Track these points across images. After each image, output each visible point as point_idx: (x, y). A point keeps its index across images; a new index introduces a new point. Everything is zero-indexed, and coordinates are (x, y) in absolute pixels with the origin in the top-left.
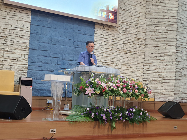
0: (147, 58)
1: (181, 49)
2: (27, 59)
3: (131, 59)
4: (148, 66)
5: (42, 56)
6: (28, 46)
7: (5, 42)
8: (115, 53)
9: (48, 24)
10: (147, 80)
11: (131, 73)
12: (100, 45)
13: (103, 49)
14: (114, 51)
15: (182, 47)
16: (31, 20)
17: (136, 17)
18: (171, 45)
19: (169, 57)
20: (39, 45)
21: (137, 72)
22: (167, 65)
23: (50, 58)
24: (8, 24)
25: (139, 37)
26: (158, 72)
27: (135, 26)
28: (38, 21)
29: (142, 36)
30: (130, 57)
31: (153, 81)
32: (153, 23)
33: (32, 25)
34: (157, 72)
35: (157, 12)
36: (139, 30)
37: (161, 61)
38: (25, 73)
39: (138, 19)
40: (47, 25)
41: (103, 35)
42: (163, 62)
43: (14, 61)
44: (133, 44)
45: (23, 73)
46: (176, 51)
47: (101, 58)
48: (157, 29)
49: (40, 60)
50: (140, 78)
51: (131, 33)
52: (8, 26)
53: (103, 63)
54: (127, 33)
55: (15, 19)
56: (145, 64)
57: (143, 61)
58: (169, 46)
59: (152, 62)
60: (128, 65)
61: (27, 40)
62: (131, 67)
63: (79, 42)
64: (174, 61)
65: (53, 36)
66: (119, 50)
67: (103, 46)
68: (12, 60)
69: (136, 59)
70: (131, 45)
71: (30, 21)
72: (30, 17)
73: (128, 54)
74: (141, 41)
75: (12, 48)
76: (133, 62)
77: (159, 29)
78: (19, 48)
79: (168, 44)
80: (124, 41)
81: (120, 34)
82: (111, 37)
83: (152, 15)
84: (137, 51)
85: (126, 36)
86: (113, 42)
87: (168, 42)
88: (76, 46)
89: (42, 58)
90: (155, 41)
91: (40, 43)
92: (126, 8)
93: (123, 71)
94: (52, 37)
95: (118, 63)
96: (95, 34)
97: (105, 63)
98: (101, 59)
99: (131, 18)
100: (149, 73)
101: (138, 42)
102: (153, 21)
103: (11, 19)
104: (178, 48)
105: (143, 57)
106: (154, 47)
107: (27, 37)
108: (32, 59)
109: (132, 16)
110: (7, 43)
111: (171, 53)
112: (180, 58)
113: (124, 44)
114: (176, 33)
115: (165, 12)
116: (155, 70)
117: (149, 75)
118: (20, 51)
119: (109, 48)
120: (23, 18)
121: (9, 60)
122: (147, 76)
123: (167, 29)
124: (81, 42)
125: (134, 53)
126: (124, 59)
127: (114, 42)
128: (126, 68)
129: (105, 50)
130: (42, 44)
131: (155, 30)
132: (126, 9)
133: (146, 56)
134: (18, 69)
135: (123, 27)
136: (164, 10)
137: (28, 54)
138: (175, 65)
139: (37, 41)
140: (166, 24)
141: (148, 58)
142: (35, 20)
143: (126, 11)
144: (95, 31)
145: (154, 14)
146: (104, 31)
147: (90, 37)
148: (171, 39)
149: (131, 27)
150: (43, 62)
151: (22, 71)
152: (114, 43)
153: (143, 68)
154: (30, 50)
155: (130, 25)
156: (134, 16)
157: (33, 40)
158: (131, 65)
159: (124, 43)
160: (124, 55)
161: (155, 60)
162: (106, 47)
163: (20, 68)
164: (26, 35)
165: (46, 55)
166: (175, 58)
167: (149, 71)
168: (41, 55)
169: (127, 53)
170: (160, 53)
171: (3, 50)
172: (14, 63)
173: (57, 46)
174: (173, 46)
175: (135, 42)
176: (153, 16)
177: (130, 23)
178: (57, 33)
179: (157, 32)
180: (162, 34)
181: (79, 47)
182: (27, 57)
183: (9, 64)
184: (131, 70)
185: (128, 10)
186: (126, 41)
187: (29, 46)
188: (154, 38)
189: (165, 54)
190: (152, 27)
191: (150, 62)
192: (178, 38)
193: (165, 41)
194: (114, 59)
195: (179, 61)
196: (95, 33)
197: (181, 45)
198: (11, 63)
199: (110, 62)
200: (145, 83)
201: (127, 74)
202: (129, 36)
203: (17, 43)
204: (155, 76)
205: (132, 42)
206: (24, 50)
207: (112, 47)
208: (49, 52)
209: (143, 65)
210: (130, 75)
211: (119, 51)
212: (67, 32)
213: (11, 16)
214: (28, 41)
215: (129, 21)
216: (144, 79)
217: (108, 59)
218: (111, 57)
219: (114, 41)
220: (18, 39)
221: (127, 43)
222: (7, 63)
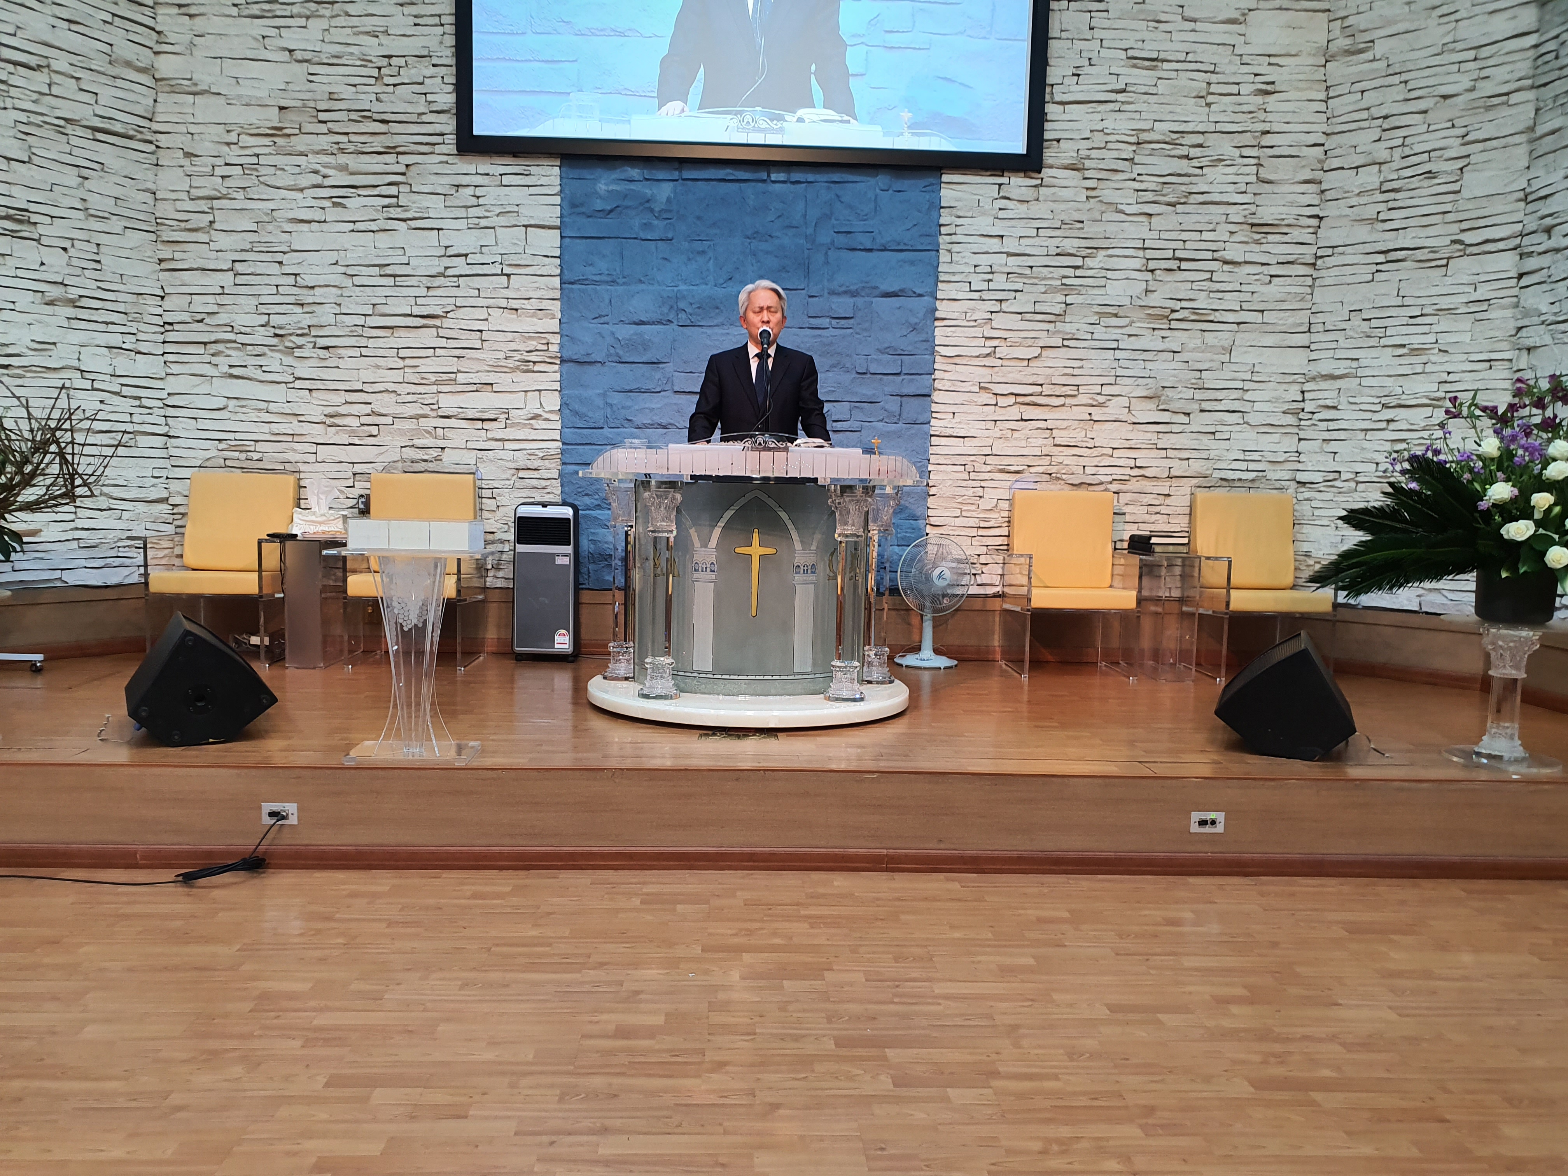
0: (1324, 346)
1: (1545, 260)
2: (550, 412)
3: (1204, 360)
4: (1326, 394)
5: (630, 391)
6: (554, 348)
7: (443, 342)
8: (1089, 336)
9: (656, 222)
10: (1318, 477)
11: (1206, 441)
12: (976, 295)
13: (999, 321)
14: (1075, 324)
15: (1552, 243)
16: (561, 217)
17: (1245, 89)
18: (1487, 241)
19: (1466, 324)
20: (610, 340)
21: (1251, 434)
22: (1451, 378)
23: (677, 396)
24: (450, 252)
25: (1266, 214)
26: (1392, 426)
27: (1237, 152)
28: (601, 214)
29: (1292, 204)
30: (1193, 350)
31: (1357, 483)
32: (1376, 112)
33: (567, 240)
34: (1383, 425)
35: (1401, 27)
36: (1263, 174)
37: (1416, 351)
38: (544, 483)
39: (1259, 99)
40: (647, 226)
41: (997, 241)
42: (1424, 359)
43: (487, 425)
44: (1215, 266)
45: (534, 483)
46: (1521, 276)
47: (989, 370)
48: (1399, 142)
49: (623, 411)
50: (1278, 467)
51: (1201, 198)
52: (447, 262)
53: (1002, 401)
54: (1173, 205)
55: (483, 223)
56: (1314, 379)
57: (1297, 362)
58: (1470, 250)
59: (1355, 364)
60: (1179, 398)
61: (546, 316)
62: (1206, 406)
63: (838, 294)
64: (1505, 345)
65: (685, 282)
66: (1116, 315)
67: (1001, 301)
68: (479, 424)
69: (1244, 357)
70: (1208, 275)
71: (558, 222)
72: (557, 200)
73: (1176, 333)
74: (1278, 238)
75: (475, 366)
76: (1216, 374)
77: (1408, 141)
78: (511, 363)
79: (1469, 238)
80: (1150, 254)
81: (1123, 217)
82: (1056, 242)
83: (1369, 55)
84: (1245, 306)
85: (1167, 220)
86: (1070, 272)
87: (1465, 225)
88: (825, 322)
89: (629, 403)
90: (1381, 226)
91: (613, 328)
92: (1168, 46)
93: (1139, 436)
94: (682, 287)
95: (1107, 390)
96: (941, 239)
97: (1012, 399)
98: (983, 375)
99: (1208, 105)
100: (1335, 436)
101: (1257, 248)
102: (1370, 98)
103: (462, 224)
104: (1530, 254)
105: (1303, 339)
106: (1374, 268)
107: (545, 304)
108: (576, 413)
109: (1214, 88)
110: (452, 344)
111: (1483, 292)
112: (1536, 320)
113: (1149, 276)
114: (1523, 150)
115: (1457, 16)
116: (1368, 415)
117: (1333, 446)
118: (519, 377)
119: (1038, 308)
120: (521, 209)
121: (464, 424)
122: (1321, 457)
123: (1463, 131)
124: (854, 294)
125: (1230, 317)
126: (1149, 365)
127: (1076, 267)
128: (1165, 417)
129: (1014, 322)
130: (626, 332)
131: (1384, 155)
132: (1162, 56)
133: (1320, 328)
134: (514, 465)
135: (1138, 169)
136: (1445, 10)
137: (557, 386)
138: (1506, 374)
139: (603, 320)
140: (1460, 97)
141: (1334, 345)
142: (583, 210)
143: (1166, 65)
144: (942, 221)
145: (1380, 49)
146: (1002, 214)
147: (912, 263)
148: (1484, 202)
149: (1204, 162)
150: (639, 420)
151: (536, 474)
152: (1079, 272)
153: (1301, 405)
154: (566, 365)
155: (1193, 152)
156: (1234, 89)
157: (577, 314)
158: (1199, 395)
159: (1152, 265)
160: (1150, 341)
161: (1374, 353)
162: (1022, 303)
163: (522, 460)
164: (539, 294)
165: (650, 386)
166: (1512, 325)
167: (1332, 425)
168: (628, 388)
169: (1174, 324)
170: (1407, 301)
171: (433, 379)
172: (489, 436)
173: (709, 331)
174: (1501, 245)
175: (1233, 253)
176: (1374, 60)
177: (1199, 139)
178: (711, 265)
179: (1395, 165)
180: (1430, 175)
181: (843, 322)
182: (553, 402)
183: (470, 445)
184: (1200, 422)
185: (1182, 57)
186: (1169, 254)
187: (561, 345)
188: (1370, 212)
189: (1445, 302)
190: (1364, 138)
191: (1341, 368)
192: (1536, 185)
193: (1450, 217)
194: (1076, 372)
195: (1530, 342)
196: (943, 230)
197: (1548, 231)
198: (476, 435)
199: (1047, 389)
200: (1307, 495)
201: (1171, 453)
202: (1189, 222)
203: (500, 336)
204: (1370, 456)
205: (1209, 255)
206: (536, 368)
207: (1062, 299)
208: (669, 368)
209: (1297, 387)
210: (1195, 454)
211: (1114, 321)
212: (767, 252)
213: (462, 213)
214: (554, 325)
215: (1190, 127)
216: (1301, 477)
217: (1039, 371)
218: (1057, 360)
219: (1078, 262)
220: (499, 320)
221: (1173, 264)
222: (457, 439)
